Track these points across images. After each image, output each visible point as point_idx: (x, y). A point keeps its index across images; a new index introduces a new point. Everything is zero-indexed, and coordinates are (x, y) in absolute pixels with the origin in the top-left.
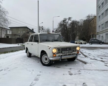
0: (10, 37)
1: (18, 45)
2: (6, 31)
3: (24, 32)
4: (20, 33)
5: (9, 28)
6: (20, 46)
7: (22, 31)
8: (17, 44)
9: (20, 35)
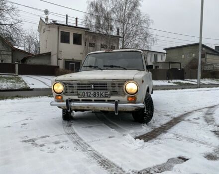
0: (161, 67)
1: (169, 82)
2: (156, 57)
3: (194, 55)
4: (184, 59)
5: (164, 49)
6: (172, 84)
7: (190, 53)
8: (167, 81)
9: (180, 63)
